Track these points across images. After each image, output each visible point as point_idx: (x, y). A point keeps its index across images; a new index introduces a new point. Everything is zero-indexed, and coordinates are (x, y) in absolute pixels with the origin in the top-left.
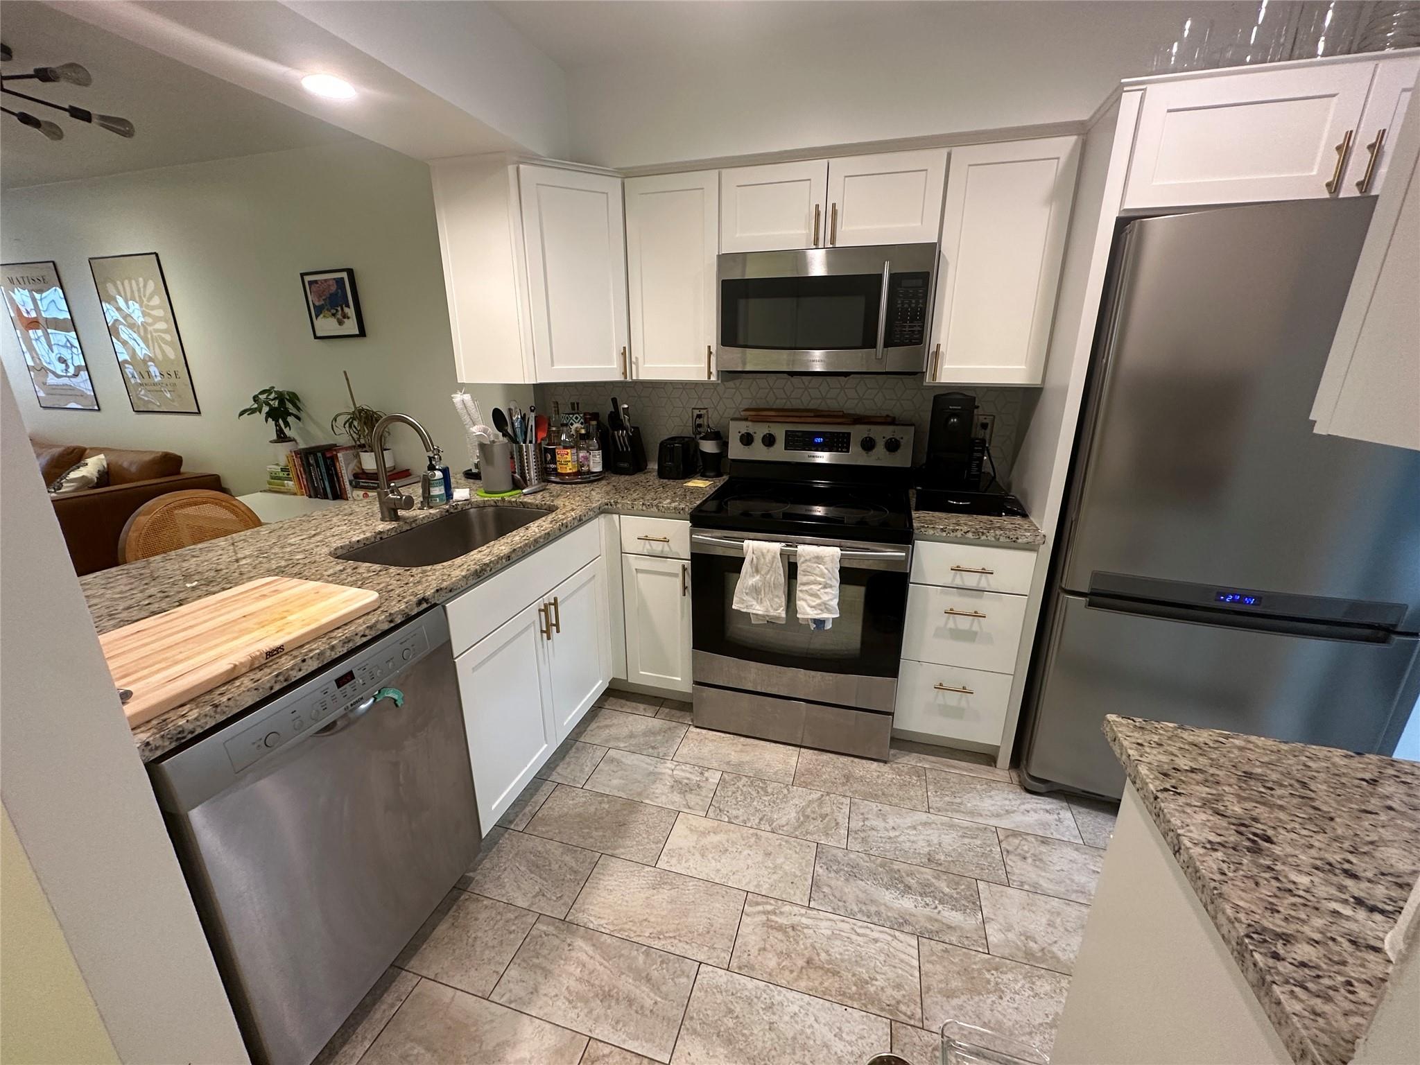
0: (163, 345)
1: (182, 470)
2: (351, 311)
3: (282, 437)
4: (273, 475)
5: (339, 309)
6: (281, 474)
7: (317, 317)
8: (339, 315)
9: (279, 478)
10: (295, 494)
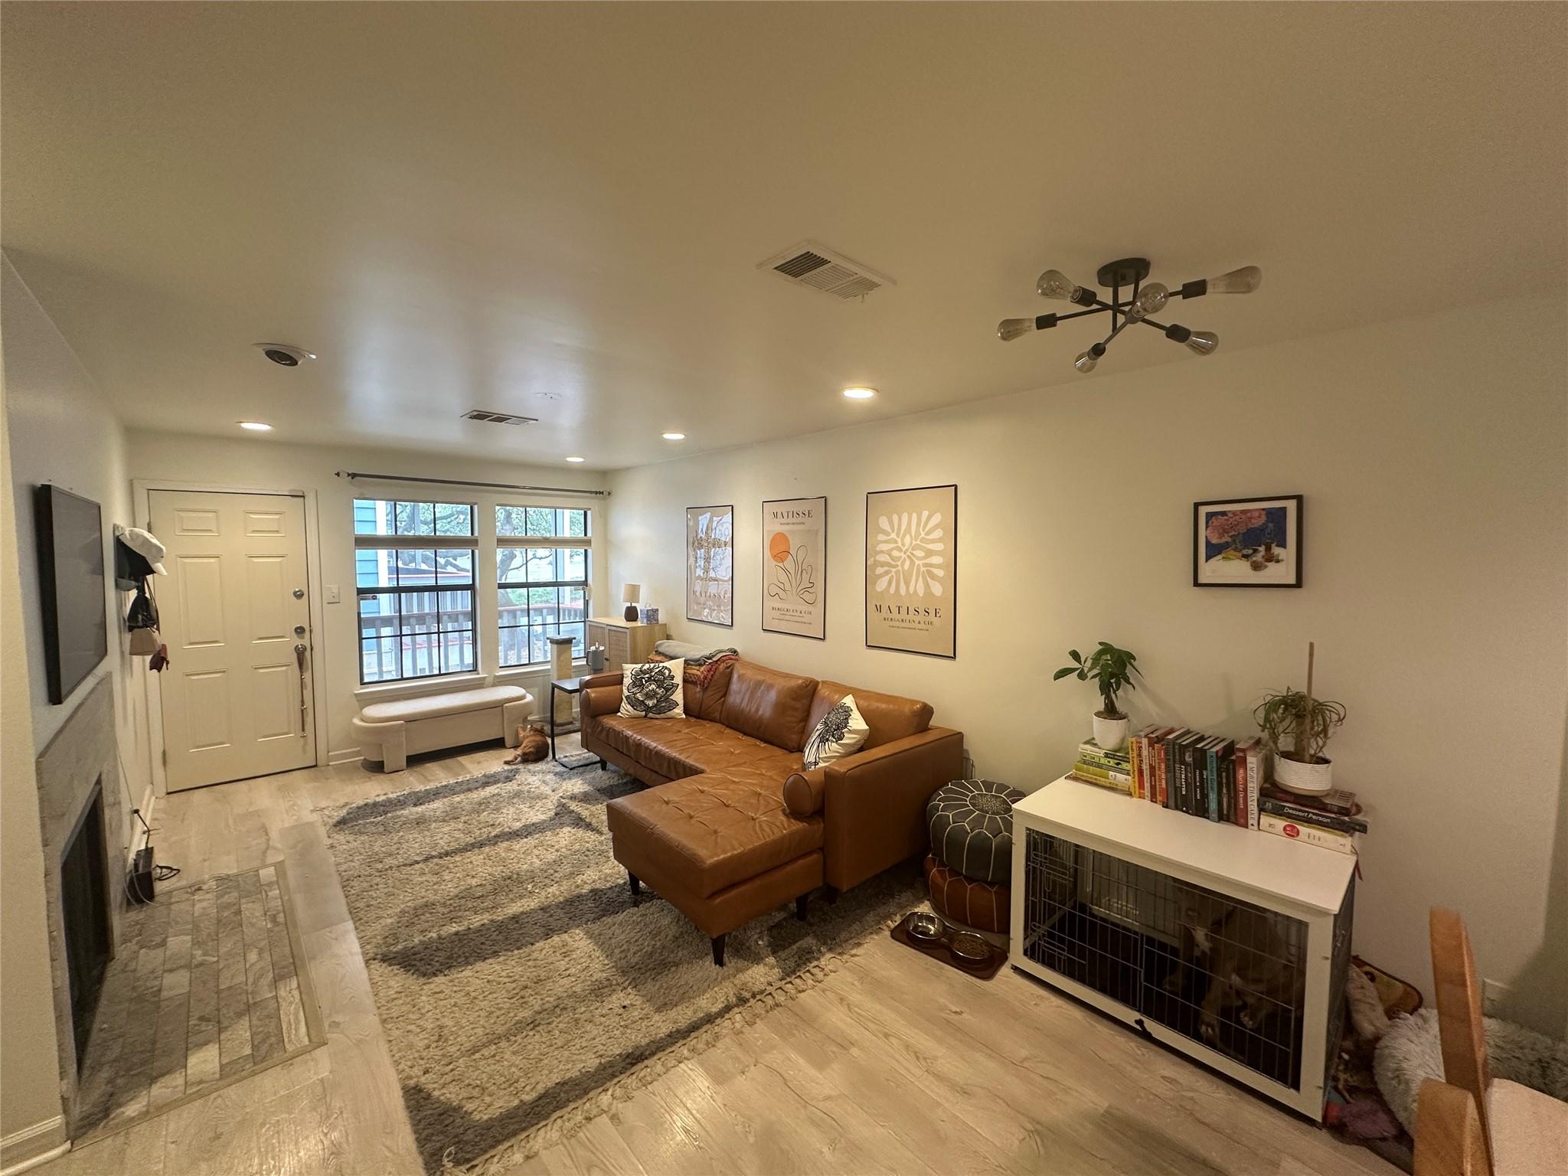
0: (929, 579)
1: (932, 723)
2: (1288, 554)
3: (1111, 711)
4: (1088, 758)
5: (1262, 549)
6: (1104, 761)
7: (1208, 558)
8: (1259, 557)
9: (1099, 766)
10: (1130, 795)
